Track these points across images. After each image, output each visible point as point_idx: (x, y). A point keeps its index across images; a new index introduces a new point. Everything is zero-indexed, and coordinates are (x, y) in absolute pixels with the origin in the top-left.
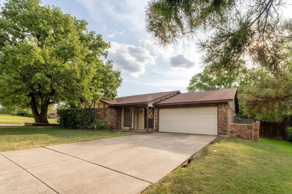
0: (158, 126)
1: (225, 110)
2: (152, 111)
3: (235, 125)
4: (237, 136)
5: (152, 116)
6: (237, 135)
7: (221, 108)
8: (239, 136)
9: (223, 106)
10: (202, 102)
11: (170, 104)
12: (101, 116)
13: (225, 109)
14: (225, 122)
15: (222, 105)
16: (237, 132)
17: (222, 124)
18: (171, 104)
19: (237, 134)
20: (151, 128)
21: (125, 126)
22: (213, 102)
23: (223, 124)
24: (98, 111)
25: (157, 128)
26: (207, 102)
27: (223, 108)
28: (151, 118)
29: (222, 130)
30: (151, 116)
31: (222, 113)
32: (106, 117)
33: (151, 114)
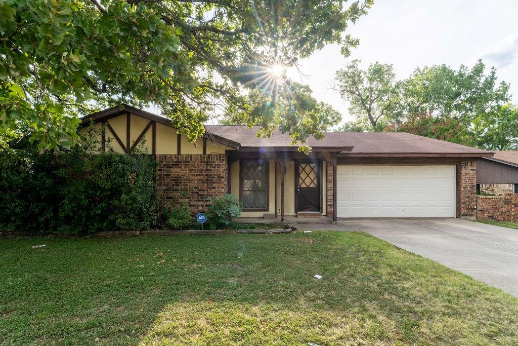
0: (334, 206)
1: (471, 172)
2: (315, 170)
3: (486, 199)
4: (489, 217)
5: (315, 181)
6: (490, 215)
7: (465, 168)
8: (491, 217)
9: (469, 164)
10: (442, 156)
11: (376, 155)
13: (471, 170)
14: (471, 193)
15: (467, 163)
16: (490, 211)
17: (467, 197)
18: (378, 156)
19: (489, 213)
20: (317, 211)
22: (462, 156)
23: (469, 197)
25: (333, 209)
26: (450, 156)
27: (469, 167)
28: (312, 185)
29: (467, 209)
30: (312, 181)
31: (468, 178)
33: (312, 176)
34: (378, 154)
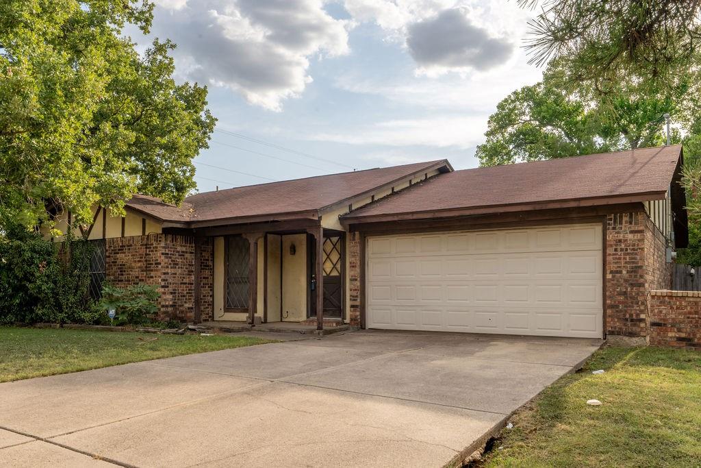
0: (362, 308)
1: (630, 236)
2: (338, 246)
3: (671, 297)
4: (680, 339)
5: (338, 266)
6: (683, 335)
7: (614, 228)
8: (688, 341)
9: (625, 219)
10: (538, 207)
11: (410, 217)
12: (131, 268)
13: (632, 232)
14: (632, 285)
15: (621, 217)
16: (682, 326)
17: (620, 294)
18: (415, 217)
19: (679, 330)
20: (336, 316)
21: (228, 308)
22: (583, 204)
23: (625, 293)
24: (121, 249)
25: (358, 313)
26: (557, 206)
27: (625, 226)
28: (335, 273)
29: (619, 319)
30: (335, 266)
31: (622, 250)
32: (152, 274)
33: (335, 257)
34: (413, 213)
